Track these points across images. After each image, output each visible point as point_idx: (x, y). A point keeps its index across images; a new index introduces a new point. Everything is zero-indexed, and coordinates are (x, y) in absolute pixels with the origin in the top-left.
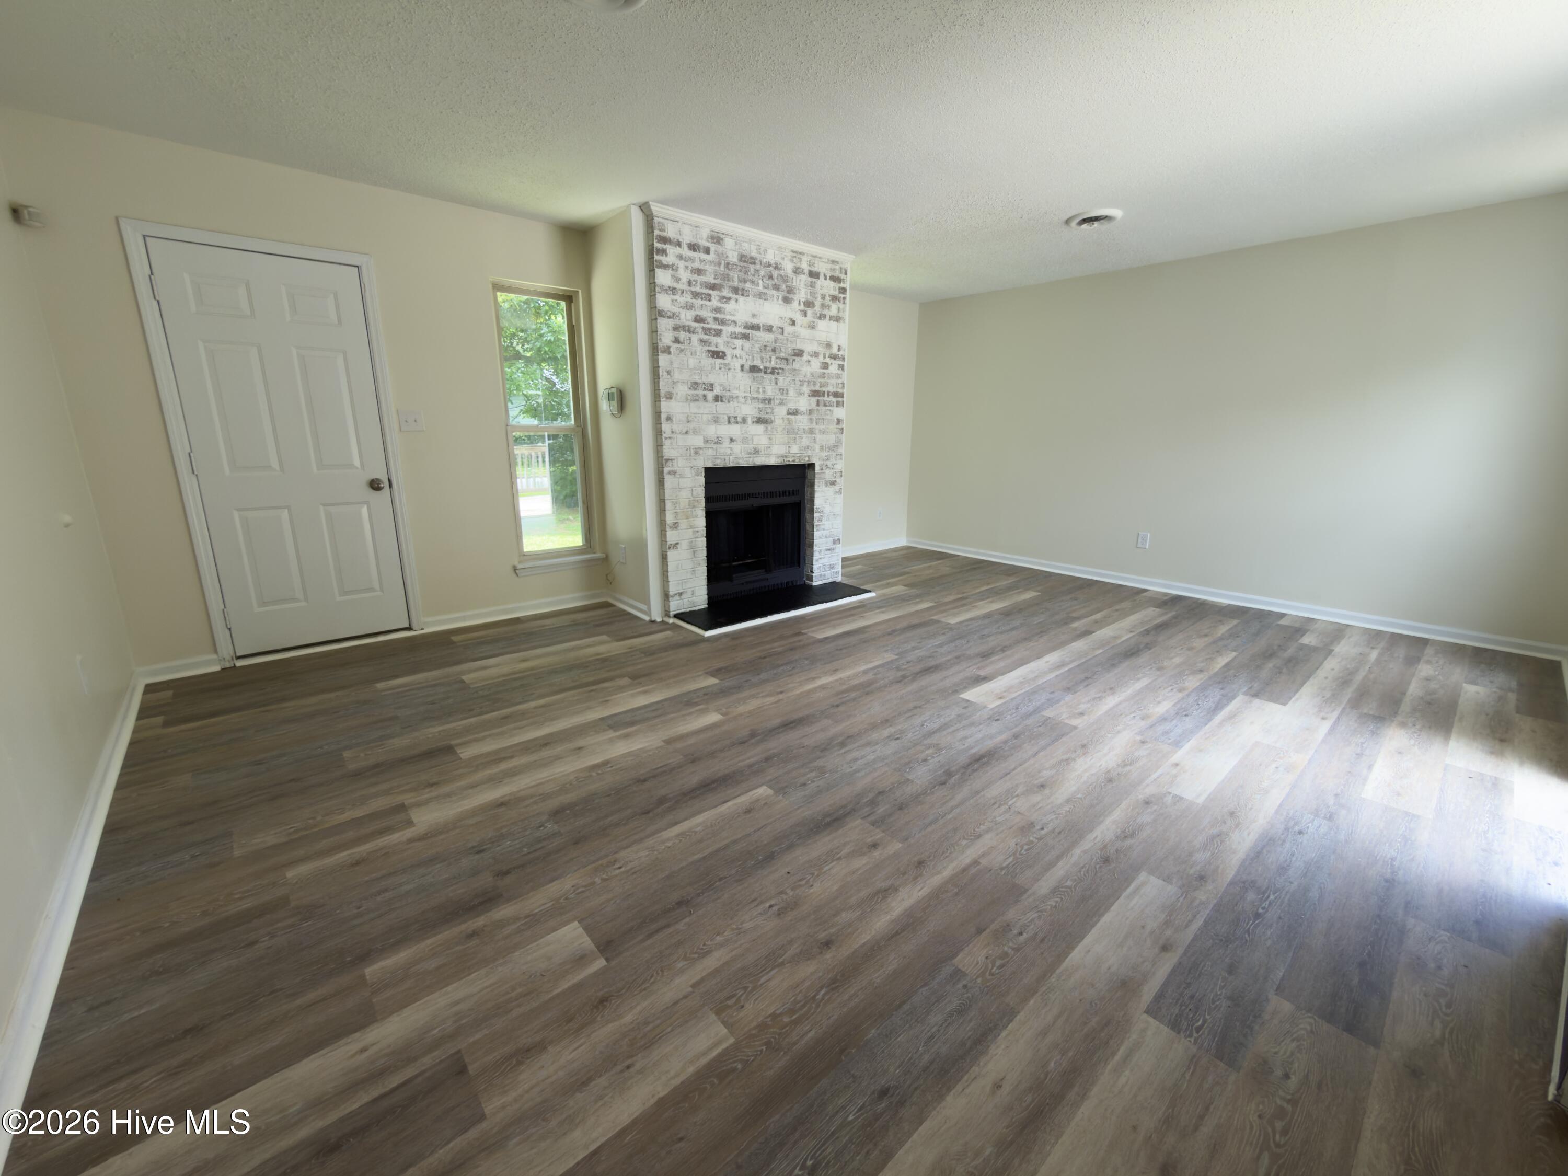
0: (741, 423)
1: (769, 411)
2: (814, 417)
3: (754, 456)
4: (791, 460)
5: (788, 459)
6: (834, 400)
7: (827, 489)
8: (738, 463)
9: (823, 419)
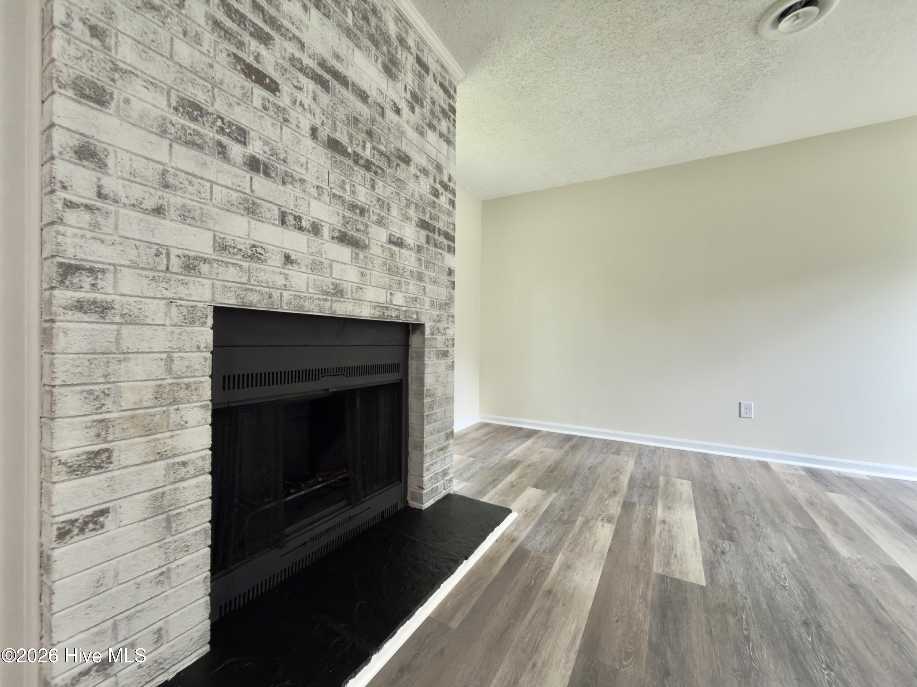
0: (309, 231)
1: (362, 228)
2: (423, 259)
3: (334, 298)
4: (394, 315)
5: (389, 313)
6: (445, 242)
7: (439, 362)
8: (302, 307)
9: (434, 264)
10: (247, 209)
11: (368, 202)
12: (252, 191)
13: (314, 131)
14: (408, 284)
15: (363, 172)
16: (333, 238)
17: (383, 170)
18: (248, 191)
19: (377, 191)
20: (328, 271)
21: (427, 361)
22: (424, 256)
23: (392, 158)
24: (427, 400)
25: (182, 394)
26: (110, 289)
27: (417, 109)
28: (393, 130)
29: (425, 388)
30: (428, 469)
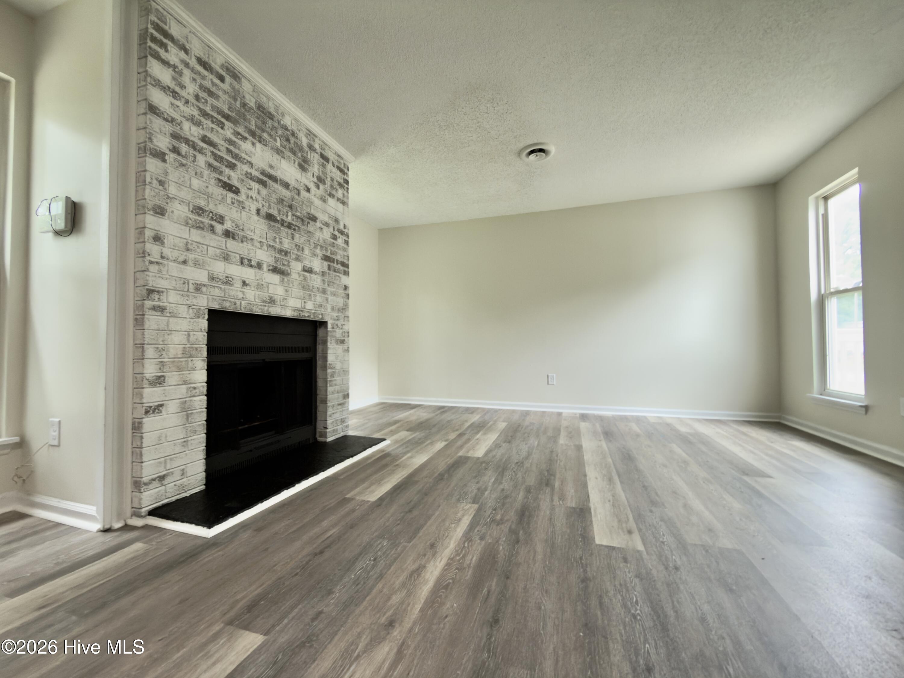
0: (256, 267)
1: (286, 263)
2: (326, 280)
3: (270, 305)
4: (306, 315)
5: (303, 314)
6: (342, 268)
7: (338, 346)
8: (251, 310)
9: (333, 283)
10: (224, 258)
11: (290, 248)
12: (226, 248)
13: (258, 211)
14: (316, 296)
15: (286, 230)
16: (269, 270)
17: (299, 227)
18: (224, 248)
19: (295, 240)
20: (266, 289)
21: (329, 345)
22: (326, 278)
23: (305, 219)
24: (329, 371)
25: (194, 352)
26: (165, 301)
27: (321, 187)
28: (305, 202)
29: (328, 363)
30: (330, 416)
